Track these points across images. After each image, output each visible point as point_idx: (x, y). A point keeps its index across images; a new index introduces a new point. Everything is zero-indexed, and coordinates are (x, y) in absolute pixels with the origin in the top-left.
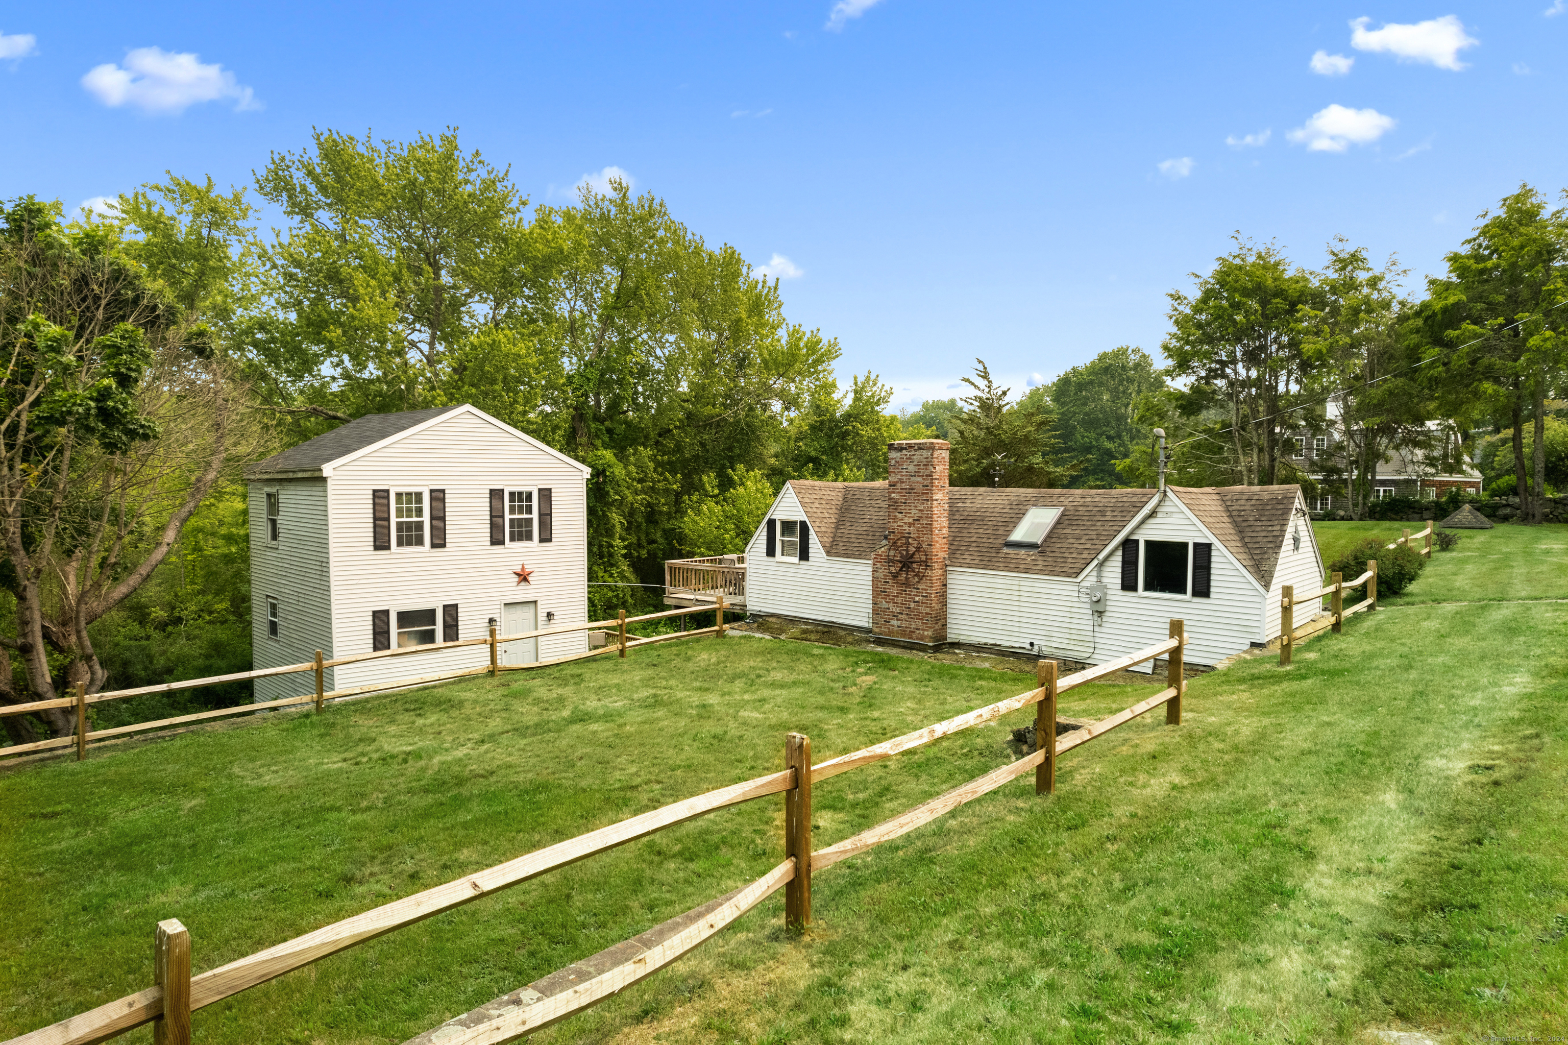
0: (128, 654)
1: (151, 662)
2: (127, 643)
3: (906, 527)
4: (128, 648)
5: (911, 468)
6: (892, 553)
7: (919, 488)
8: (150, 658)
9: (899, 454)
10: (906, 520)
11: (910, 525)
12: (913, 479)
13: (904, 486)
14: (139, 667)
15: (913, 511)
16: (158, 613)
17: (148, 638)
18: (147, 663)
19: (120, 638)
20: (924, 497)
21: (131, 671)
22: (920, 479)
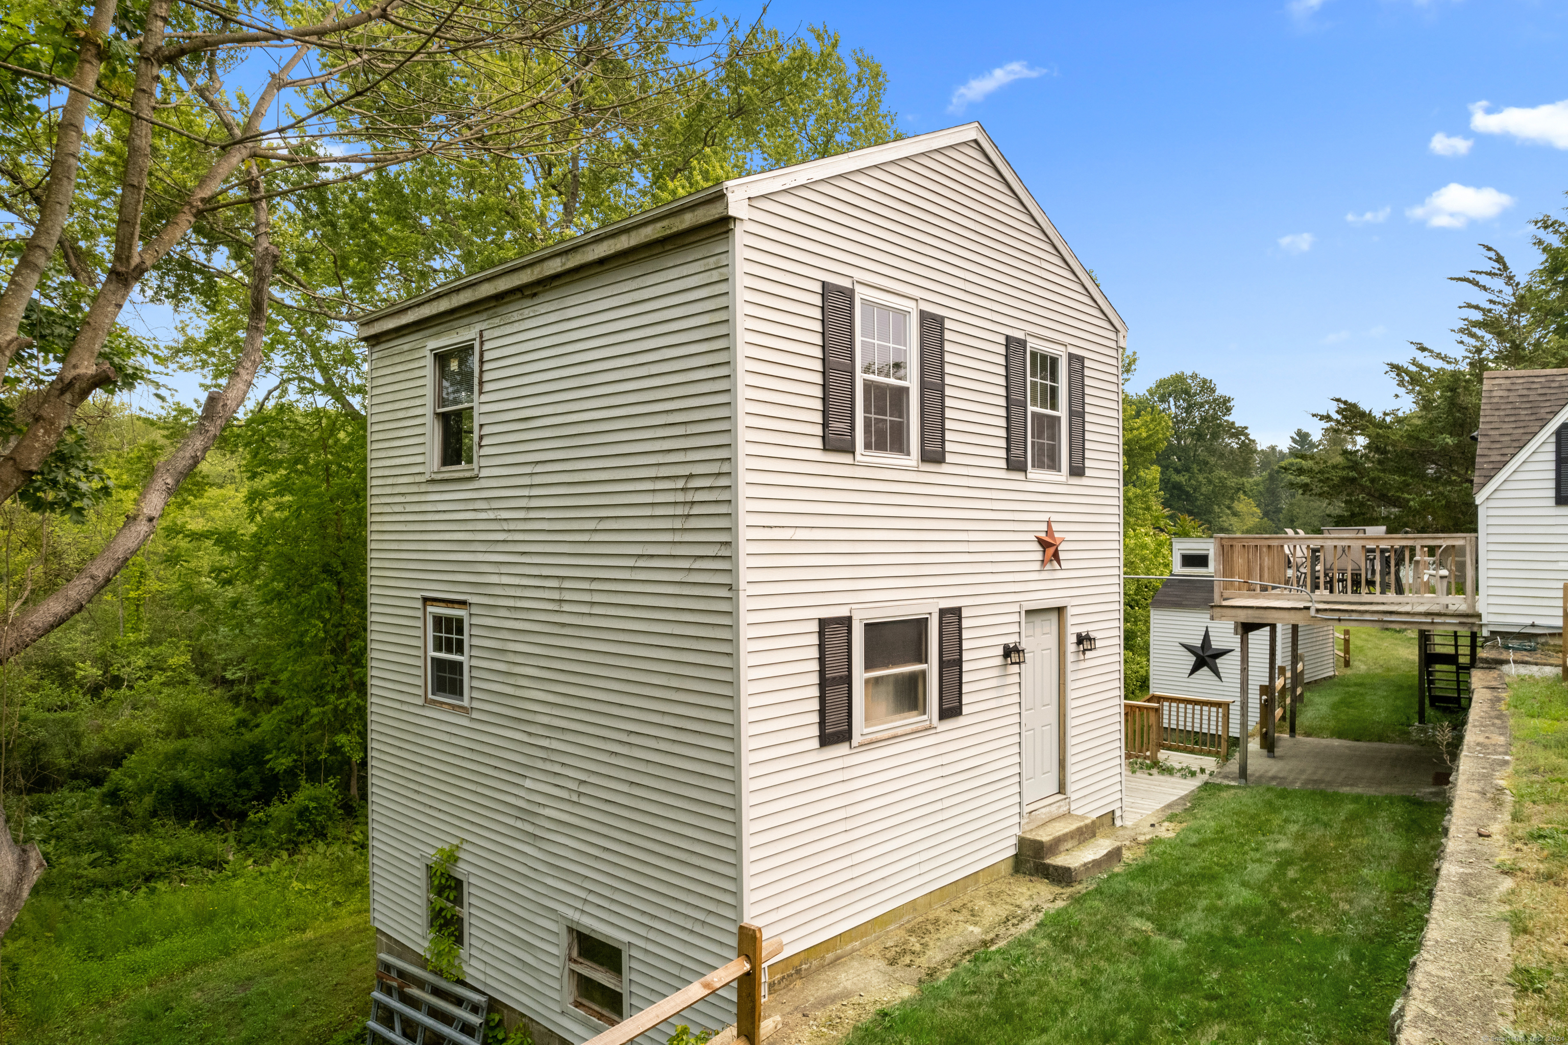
0: (42, 733)
1: (78, 745)
2: (43, 715)
4: (43, 724)
8: (77, 738)
14: (58, 751)
16: (89, 671)
17: (74, 705)
18: (71, 746)
19: (29, 708)
21: (45, 758)
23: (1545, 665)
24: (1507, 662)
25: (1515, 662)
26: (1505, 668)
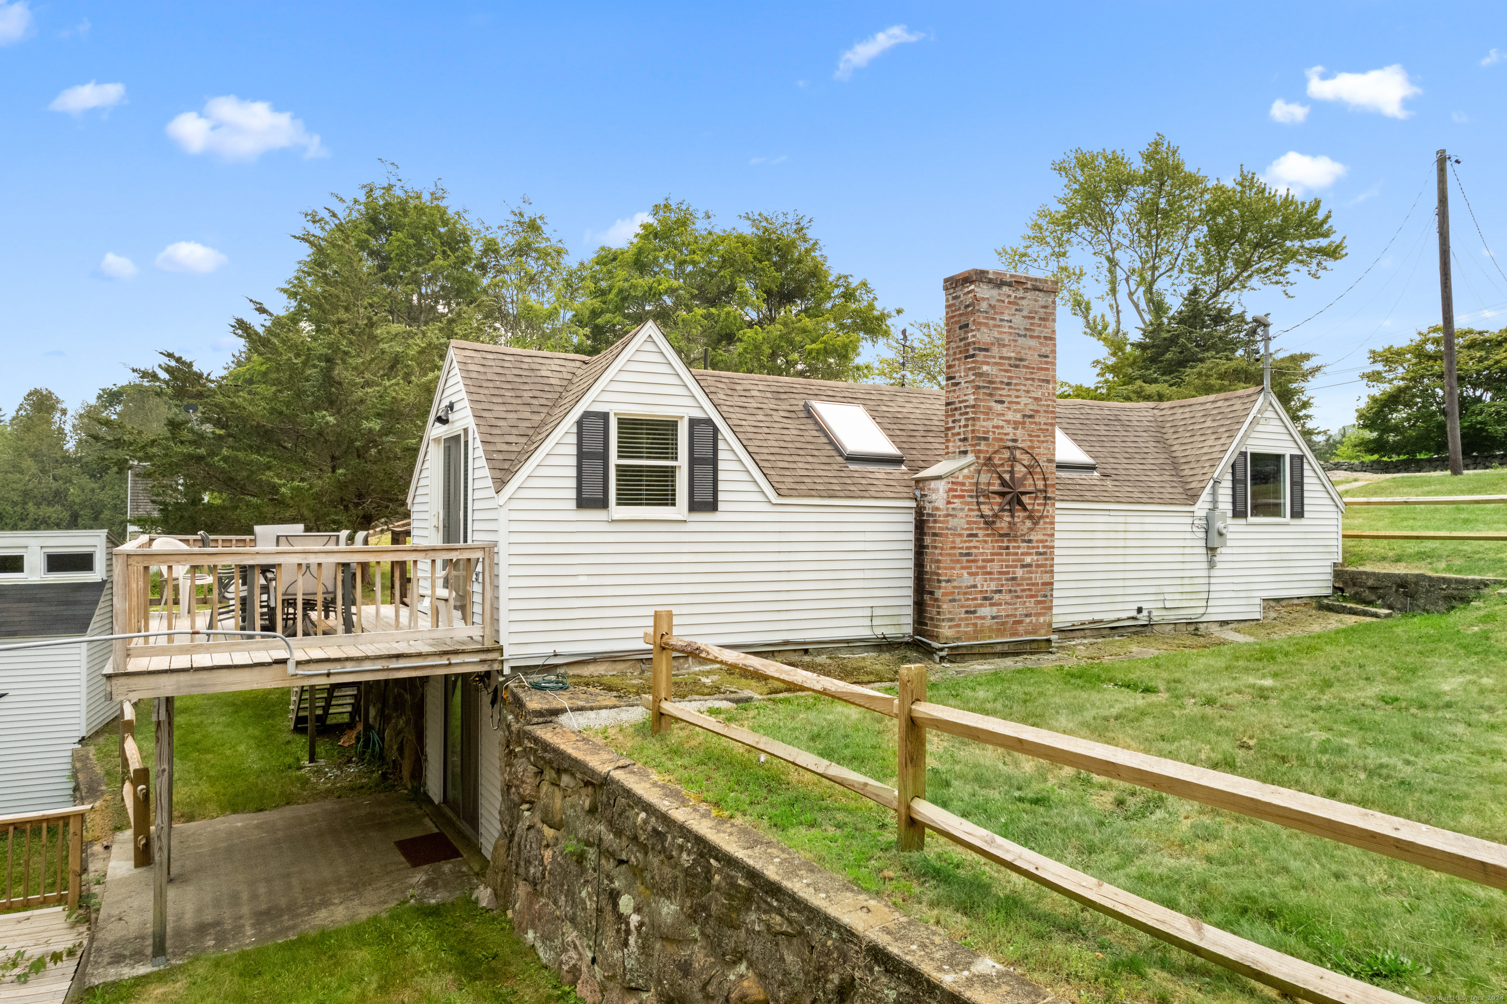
3: (1009, 429)
5: (1018, 321)
6: (984, 478)
7: (1032, 358)
9: (995, 292)
10: (1010, 416)
11: (1016, 425)
12: (1021, 340)
13: (1005, 352)
15: (1024, 400)
20: (1041, 375)
22: (1033, 343)
23: (600, 708)
24: (563, 711)
25: (573, 710)
26: (563, 719)
